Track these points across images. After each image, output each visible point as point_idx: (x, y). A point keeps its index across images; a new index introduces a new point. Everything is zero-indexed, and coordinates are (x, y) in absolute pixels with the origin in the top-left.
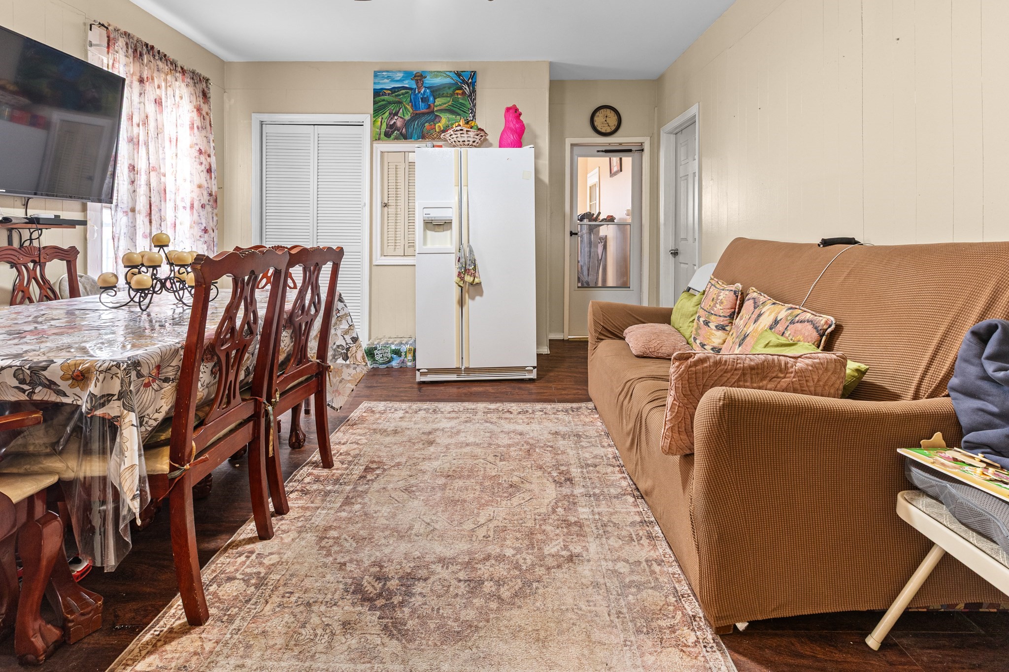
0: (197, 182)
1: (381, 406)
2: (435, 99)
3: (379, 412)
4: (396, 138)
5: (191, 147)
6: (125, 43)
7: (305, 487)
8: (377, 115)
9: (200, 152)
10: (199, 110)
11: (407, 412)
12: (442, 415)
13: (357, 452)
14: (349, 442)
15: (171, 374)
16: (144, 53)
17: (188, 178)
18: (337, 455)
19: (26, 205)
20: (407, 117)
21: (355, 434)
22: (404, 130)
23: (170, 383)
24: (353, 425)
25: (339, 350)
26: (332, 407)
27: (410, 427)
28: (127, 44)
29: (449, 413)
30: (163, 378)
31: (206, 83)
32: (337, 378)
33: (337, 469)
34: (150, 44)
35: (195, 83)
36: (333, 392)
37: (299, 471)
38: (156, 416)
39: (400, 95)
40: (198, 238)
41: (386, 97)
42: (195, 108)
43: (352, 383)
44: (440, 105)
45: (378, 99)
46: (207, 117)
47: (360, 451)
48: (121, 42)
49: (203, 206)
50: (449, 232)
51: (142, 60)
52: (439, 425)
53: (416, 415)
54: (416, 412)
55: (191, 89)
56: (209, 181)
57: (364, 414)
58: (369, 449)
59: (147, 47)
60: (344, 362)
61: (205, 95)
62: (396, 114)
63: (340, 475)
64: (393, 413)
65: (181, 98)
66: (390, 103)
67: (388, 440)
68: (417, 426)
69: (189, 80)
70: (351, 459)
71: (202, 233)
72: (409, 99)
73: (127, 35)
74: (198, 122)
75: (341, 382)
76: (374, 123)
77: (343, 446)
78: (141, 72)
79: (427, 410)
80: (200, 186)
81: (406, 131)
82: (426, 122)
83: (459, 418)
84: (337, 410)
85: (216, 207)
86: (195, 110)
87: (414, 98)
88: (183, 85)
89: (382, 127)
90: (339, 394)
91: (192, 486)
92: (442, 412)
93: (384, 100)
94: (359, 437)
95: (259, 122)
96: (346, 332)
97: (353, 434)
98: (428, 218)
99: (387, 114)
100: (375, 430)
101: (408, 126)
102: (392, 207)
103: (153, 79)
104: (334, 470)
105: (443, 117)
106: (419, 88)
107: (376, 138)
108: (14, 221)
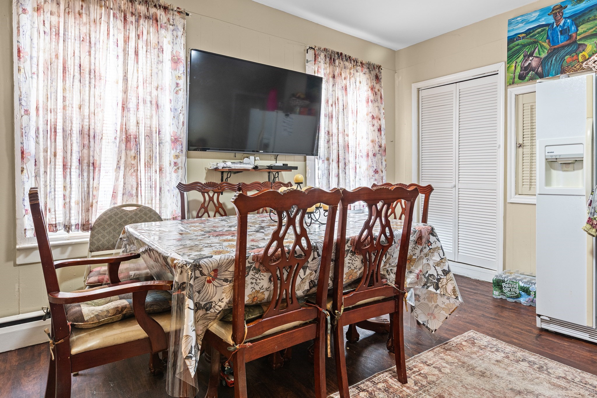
0: (371, 138)
1: (485, 340)
2: (577, 26)
3: (479, 346)
4: (532, 79)
5: (367, 115)
6: (324, 55)
7: (374, 391)
8: (511, 61)
9: (373, 118)
10: (372, 88)
11: (508, 357)
12: (547, 377)
13: (434, 379)
14: (433, 366)
15: (229, 276)
16: (336, 58)
17: (365, 137)
18: (417, 374)
19: (276, 159)
20: (543, 55)
21: (444, 359)
22: (540, 69)
23: (228, 283)
24: (447, 350)
25: (431, 279)
26: (427, 327)
27: (501, 375)
28: (325, 56)
29: (558, 378)
30: (223, 278)
31: (378, 69)
32: (433, 303)
33: (408, 388)
34: (340, 52)
35: (370, 71)
36: (428, 314)
37: (379, 374)
38: (220, 304)
39: (535, 35)
40: (371, 176)
41: (520, 42)
42: (370, 88)
43: (446, 311)
44: (584, 32)
45: (512, 45)
46: (379, 93)
47: (437, 379)
48: (322, 55)
49: (374, 155)
50: (580, 171)
51: (335, 63)
52: (536, 387)
53: (516, 365)
54: (518, 361)
55: (367, 76)
56: (379, 137)
57: (464, 343)
58: (446, 381)
59: (338, 54)
60: (435, 291)
61: (377, 78)
62: (531, 55)
63: (407, 395)
64: (493, 352)
65: (360, 82)
66: (524, 46)
67: (470, 379)
68: (510, 378)
69: (366, 70)
70: (424, 383)
71: (373, 174)
72: (545, 36)
73: (325, 50)
74: (372, 97)
75: (436, 307)
76: (508, 69)
77: (426, 367)
78: (334, 72)
79: (531, 364)
80: (373, 141)
81: (542, 69)
82: (566, 55)
83: (567, 389)
84: (432, 331)
85: (385, 154)
86: (370, 89)
87: (551, 34)
88: (361, 74)
89: (517, 71)
90: (435, 318)
91: (245, 362)
92: (549, 374)
93: (518, 45)
94: (444, 365)
95: (416, 90)
96: (438, 264)
97: (441, 359)
98: (551, 156)
99: (522, 56)
100: (464, 363)
101: (545, 64)
102: (528, 147)
103: (341, 74)
104: (405, 386)
105: (588, 45)
106: (557, 21)
107: (510, 83)
108: (259, 168)
